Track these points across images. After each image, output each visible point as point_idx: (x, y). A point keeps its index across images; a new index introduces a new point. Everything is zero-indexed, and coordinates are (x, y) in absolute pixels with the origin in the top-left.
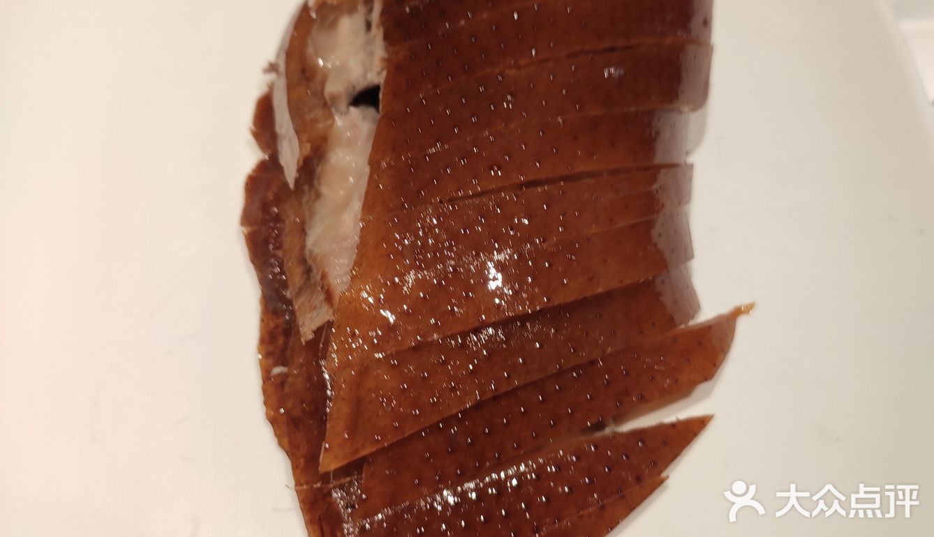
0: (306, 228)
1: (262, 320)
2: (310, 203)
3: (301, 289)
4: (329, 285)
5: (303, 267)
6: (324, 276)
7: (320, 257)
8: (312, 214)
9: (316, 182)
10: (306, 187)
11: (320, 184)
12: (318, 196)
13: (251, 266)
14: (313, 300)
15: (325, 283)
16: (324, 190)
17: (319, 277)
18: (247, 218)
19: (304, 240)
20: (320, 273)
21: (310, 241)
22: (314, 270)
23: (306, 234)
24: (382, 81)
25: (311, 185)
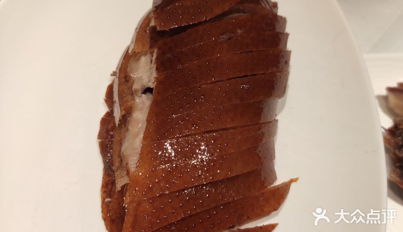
0: (122, 142)
1: (103, 178)
2: (124, 133)
3: (118, 168)
4: (128, 168)
5: (119, 159)
6: (127, 164)
7: (126, 156)
8: (125, 137)
9: (127, 124)
10: (123, 126)
11: (128, 125)
12: (127, 130)
13: (101, 156)
14: (122, 173)
15: (127, 167)
16: (130, 128)
17: (125, 164)
18: (100, 136)
19: (121, 148)
20: (125, 163)
21: (123, 149)
22: (124, 161)
23: (122, 145)
24: (154, 87)
25: (125, 125)
